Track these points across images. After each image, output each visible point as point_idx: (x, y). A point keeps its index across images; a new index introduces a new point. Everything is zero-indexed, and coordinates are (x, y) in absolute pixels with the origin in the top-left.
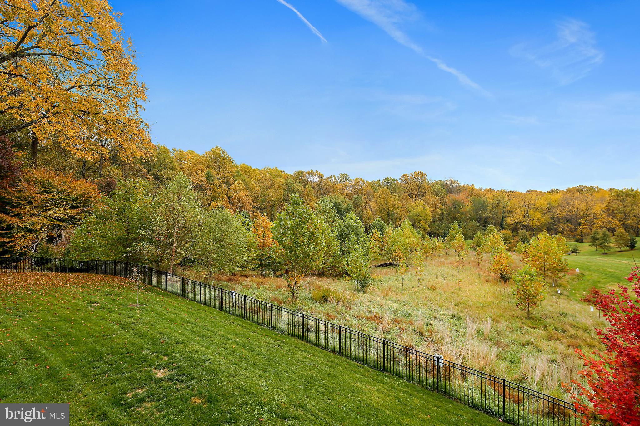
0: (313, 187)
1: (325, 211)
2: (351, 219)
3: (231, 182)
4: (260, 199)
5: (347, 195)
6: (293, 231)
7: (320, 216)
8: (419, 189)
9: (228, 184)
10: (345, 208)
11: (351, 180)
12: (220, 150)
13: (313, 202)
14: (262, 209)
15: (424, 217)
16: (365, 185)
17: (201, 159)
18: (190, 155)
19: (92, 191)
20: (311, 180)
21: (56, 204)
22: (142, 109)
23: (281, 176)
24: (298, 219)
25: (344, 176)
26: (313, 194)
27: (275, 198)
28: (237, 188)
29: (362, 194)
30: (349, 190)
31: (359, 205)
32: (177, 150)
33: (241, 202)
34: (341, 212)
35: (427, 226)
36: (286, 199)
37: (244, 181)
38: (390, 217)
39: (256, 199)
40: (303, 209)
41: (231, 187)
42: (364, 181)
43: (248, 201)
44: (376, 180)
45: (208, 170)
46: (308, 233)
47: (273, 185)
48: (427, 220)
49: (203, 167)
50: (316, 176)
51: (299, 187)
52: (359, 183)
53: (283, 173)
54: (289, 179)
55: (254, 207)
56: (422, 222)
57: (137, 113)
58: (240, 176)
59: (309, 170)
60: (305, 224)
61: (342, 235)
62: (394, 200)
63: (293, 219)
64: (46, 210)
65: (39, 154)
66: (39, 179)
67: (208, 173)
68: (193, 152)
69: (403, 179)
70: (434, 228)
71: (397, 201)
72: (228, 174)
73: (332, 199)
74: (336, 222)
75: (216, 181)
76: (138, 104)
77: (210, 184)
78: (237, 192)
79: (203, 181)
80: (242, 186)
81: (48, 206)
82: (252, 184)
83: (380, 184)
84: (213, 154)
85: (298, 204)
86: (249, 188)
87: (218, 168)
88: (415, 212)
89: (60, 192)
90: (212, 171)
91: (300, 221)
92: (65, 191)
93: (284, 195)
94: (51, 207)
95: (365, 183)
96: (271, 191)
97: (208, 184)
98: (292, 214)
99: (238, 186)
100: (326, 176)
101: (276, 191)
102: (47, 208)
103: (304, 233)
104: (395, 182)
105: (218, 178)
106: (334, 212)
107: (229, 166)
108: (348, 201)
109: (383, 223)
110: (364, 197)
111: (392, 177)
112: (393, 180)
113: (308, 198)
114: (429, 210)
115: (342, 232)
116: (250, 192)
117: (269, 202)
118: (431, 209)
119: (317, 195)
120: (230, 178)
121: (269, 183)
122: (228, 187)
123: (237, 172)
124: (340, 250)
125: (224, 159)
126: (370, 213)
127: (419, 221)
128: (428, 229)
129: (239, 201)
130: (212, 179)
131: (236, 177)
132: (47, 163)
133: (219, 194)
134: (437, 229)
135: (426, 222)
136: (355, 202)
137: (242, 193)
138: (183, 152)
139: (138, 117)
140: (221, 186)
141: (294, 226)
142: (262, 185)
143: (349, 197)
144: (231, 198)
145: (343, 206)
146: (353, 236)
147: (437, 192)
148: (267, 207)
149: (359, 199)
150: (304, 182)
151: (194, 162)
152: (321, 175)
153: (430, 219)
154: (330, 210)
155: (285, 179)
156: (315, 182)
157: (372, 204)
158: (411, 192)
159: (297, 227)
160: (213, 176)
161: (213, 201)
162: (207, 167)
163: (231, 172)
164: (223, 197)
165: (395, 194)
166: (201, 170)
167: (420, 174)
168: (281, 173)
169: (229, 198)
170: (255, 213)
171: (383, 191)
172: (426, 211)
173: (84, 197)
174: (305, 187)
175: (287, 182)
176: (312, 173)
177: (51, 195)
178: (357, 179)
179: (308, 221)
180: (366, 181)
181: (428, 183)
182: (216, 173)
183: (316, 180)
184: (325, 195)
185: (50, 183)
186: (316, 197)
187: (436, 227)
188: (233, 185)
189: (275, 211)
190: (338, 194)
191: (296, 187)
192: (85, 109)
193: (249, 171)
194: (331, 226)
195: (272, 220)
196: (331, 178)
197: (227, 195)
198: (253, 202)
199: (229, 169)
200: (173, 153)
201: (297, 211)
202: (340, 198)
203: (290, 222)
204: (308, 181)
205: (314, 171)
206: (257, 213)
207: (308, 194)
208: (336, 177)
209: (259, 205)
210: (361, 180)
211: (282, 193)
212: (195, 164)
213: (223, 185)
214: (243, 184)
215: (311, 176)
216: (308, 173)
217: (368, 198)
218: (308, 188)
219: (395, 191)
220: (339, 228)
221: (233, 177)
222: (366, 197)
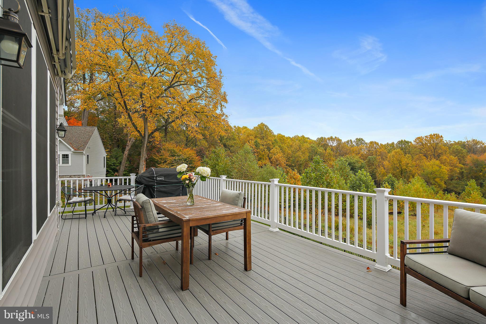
0: (332, 150)
1: (341, 169)
2: (362, 175)
3: (271, 147)
4: (291, 159)
5: (362, 155)
6: (315, 181)
7: (336, 172)
8: (434, 150)
9: (269, 149)
10: (359, 166)
11: (366, 144)
12: (264, 125)
13: (332, 161)
14: (293, 166)
15: (440, 175)
16: (380, 147)
17: (251, 132)
18: (244, 130)
19: (193, 155)
20: (331, 144)
21: (177, 162)
22: (224, 107)
23: (306, 142)
24: (319, 173)
25: (360, 141)
26: (332, 155)
27: (302, 159)
28: (275, 152)
29: (376, 155)
30: (364, 152)
31: (373, 164)
32: (237, 126)
33: (278, 161)
34: (355, 170)
35: (442, 184)
36: (311, 159)
37: (280, 146)
38: (403, 174)
39: (288, 159)
40: (323, 166)
41: (271, 151)
42: (378, 144)
43: (283, 161)
44: (390, 142)
45: (256, 139)
46: (325, 183)
47: (301, 149)
48: (442, 178)
49: (252, 137)
50: (335, 141)
51: (321, 150)
52: (374, 145)
53: (308, 140)
54: (313, 144)
55: (287, 165)
56: (437, 180)
57: (222, 110)
58: (277, 143)
59: (329, 136)
60: (323, 176)
61: (355, 187)
62: (406, 160)
63: (316, 173)
64: (172, 166)
65: (168, 135)
66: (169, 148)
67: (256, 142)
68: (246, 128)
69: (418, 141)
70: (452, 186)
71: (410, 161)
72: (269, 142)
73: (347, 160)
74: (350, 177)
75: (261, 147)
76: (223, 104)
77: (257, 149)
78: (275, 154)
79: (253, 147)
80: (279, 150)
81: (174, 164)
82: (285, 149)
83: (394, 146)
84: (259, 129)
85: (319, 163)
86: (284, 152)
87: (262, 138)
88: (430, 170)
89: (178, 156)
90: (259, 140)
91: (320, 174)
92: (181, 155)
93: (309, 156)
94: (175, 164)
95: (379, 145)
96: (299, 153)
97: (256, 149)
98: (315, 170)
99: (276, 150)
100: (344, 140)
101: (303, 153)
102: (173, 165)
103: (323, 182)
104: (410, 144)
105: (262, 145)
106: (348, 169)
107: (270, 137)
108: (362, 161)
109: (394, 179)
110: (378, 157)
111: (407, 140)
112: (408, 142)
113: (328, 159)
114: (445, 169)
115: (354, 184)
116: (284, 154)
117: (298, 161)
118: (448, 168)
119: (336, 156)
120: (270, 145)
121: (298, 147)
122: (269, 151)
123: (275, 140)
124: (352, 197)
125: (266, 131)
126: (383, 171)
127: (434, 178)
128: (444, 186)
129: (277, 160)
130: (259, 146)
131: (274, 144)
132: (172, 139)
133: (263, 156)
134: (454, 187)
135: (441, 180)
136: (369, 161)
137: (278, 155)
138: (240, 128)
139: (222, 112)
140: (264, 151)
141: (316, 178)
142: (293, 149)
143: (364, 157)
144: (271, 158)
145: (358, 165)
146: (363, 187)
147: (456, 153)
148: (297, 165)
149: (373, 159)
150: (325, 146)
151: (247, 134)
152: (339, 140)
153: (446, 177)
154: (345, 168)
155: (310, 144)
156: (334, 145)
157: (386, 163)
158: (426, 152)
159: (318, 178)
160: (259, 144)
161: (259, 160)
162: (255, 138)
163: (271, 140)
164: (266, 158)
165: (408, 155)
166: (251, 140)
167: (437, 136)
168: (306, 140)
169: (270, 159)
170: (287, 169)
171: (396, 153)
172: (441, 170)
173: (190, 158)
174: (326, 150)
175: (312, 146)
176: (332, 139)
177: (175, 157)
178: (371, 143)
179: (326, 174)
180: (381, 144)
181: (445, 145)
182: (261, 141)
183: (335, 144)
184: (342, 156)
185: (174, 151)
186: (335, 158)
187: (454, 185)
188: (272, 150)
189: (302, 168)
190: (354, 155)
191: (319, 150)
192: (197, 111)
193: (284, 139)
194: (346, 179)
195: (300, 174)
196: (348, 142)
197: (268, 156)
198: (286, 161)
199: (270, 138)
200: (234, 129)
201: (318, 168)
202: (355, 158)
203: (313, 175)
204: (328, 145)
205: (334, 137)
206: (289, 169)
207: (329, 155)
208: (353, 141)
209: (290, 164)
210: (375, 143)
211: (308, 154)
212: (248, 135)
213: (266, 150)
214: (279, 149)
215: (331, 141)
216: (329, 139)
217: (382, 158)
218: (329, 150)
219: (409, 152)
220: (352, 181)
221: (272, 144)
222: (380, 157)
